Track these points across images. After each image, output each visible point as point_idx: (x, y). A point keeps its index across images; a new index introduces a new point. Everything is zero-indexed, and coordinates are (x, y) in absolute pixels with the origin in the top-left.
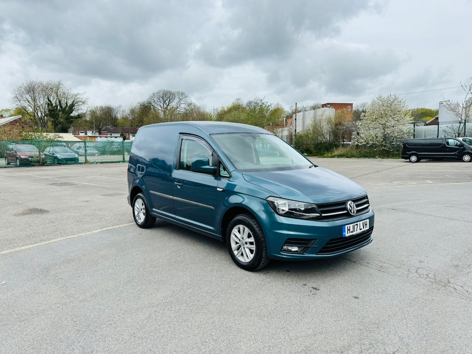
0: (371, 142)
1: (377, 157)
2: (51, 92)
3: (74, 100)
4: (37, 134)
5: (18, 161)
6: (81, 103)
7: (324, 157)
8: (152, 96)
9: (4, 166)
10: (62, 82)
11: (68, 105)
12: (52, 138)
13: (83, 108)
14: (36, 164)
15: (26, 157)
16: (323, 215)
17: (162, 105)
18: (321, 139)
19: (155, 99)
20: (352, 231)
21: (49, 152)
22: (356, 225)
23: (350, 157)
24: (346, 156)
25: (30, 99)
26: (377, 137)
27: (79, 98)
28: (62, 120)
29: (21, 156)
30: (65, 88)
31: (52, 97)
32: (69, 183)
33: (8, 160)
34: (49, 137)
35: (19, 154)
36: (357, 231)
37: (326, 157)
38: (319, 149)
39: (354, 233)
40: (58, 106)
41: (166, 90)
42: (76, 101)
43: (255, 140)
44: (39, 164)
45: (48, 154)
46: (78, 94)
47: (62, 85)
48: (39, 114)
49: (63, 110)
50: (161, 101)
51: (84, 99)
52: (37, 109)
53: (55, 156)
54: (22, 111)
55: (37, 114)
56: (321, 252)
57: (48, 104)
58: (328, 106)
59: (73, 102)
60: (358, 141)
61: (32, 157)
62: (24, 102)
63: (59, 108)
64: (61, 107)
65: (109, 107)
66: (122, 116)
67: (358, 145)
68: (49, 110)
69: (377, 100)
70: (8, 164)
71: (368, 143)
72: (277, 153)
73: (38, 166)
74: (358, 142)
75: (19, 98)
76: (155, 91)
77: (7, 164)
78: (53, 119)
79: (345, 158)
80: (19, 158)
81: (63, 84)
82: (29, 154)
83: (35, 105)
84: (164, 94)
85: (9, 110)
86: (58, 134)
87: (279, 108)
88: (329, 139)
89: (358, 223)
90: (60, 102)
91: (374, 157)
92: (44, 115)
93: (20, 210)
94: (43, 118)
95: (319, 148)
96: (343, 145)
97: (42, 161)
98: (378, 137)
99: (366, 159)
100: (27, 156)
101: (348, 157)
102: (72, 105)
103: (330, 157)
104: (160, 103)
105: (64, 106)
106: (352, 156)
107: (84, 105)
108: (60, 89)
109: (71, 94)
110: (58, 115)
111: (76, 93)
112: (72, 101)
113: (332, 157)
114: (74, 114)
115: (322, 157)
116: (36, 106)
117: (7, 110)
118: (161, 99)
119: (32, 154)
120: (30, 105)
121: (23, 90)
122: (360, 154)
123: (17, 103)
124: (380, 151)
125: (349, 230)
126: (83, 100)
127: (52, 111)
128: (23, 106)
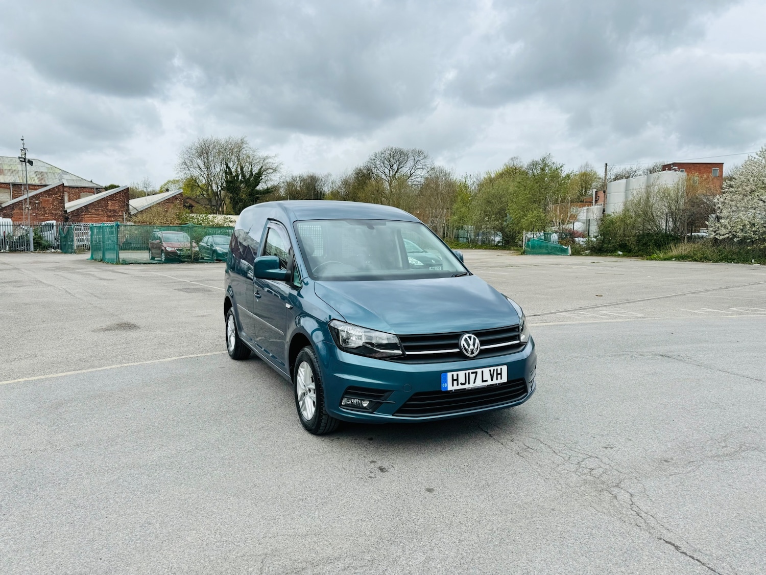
0: (740, 234)
1: (753, 261)
2: (230, 154)
3: (262, 167)
4: (201, 216)
5: (163, 254)
6: (271, 171)
7: (651, 259)
8: (374, 158)
9: (146, 262)
10: (246, 139)
11: (254, 173)
12: (220, 223)
13: (273, 178)
14: (186, 260)
15: (173, 249)
16: (407, 353)
17: (387, 171)
18: (650, 227)
19: (378, 162)
20: (464, 382)
21: (207, 243)
22: (472, 373)
23: (699, 260)
24: (692, 257)
25: (202, 166)
26: (754, 225)
27: (268, 163)
28: (244, 196)
29: (167, 248)
30: (250, 148)
31: (232, 163)
32: (207, 289)
33: (152, 253)
34: (216, 221)
35: (164, 244)
36: (474, 383)
37: (655, 259)
38: (646, 244)
39: (467, 386)
40: (239, 176)
41: (394, 147)
42: (264, 167)
43: (371, 230)
44: (189, 260)
45: (205, 245)
46: (267, 157)
47: (246, 144)
48: (214, 188)
49: (246, 181)
50: (386, 166)
51: (276, 165)
52: (211, 180)
53: (214, 248)
54: (192, 183)
55: (212, 187)
56: (400, 411)
57: (226, 173)
58: (674, 168)
59: (260, 169)
60: (717, 232)
61: (181, 250)
62: (194, 170)
63: (240, 177)
64: (244, 176)
65: (312, 177)
66: (330, 190)
67: (716, 239)
68: (227, 182)
69: (757, 157)
70: (153, 258)
71: (735, 236)
72: (567, 249)
73: (189, 262)
74: (717, 234)
75: (188, 164)
76: (379, 150)
77: (151, 260)
78: (231, 195)
79: (690, 261)
80: (165, 251)
81: (247, 142)
82: (177, 245)
83: (208, 175)
84: (392, 154)
85: (178, 181)
86: (229, 216)
87: (588, 171)
88: (664, 227)
89: (479, 371)
90: (242, 169)
91: (746, 261)
92: (220, 189)
93: (109, 322)
94: (219, 193)
95: (644, 242)
96: (690, 238)
97: (194, 256)
98: (756, 224)
99: (730, 264)
100: (174, 247)
101: (696, 260)
102: (260, 174)
103: (662, 260)
104: (384, 168)
105: (248, 175)
106: (704, 259)
107: (275, 173)
108: (243, 150)
109: (258, 157)
110: (239, 188)
111: (265, 156)
112: (259, 167)
113: (665, 259)
114: (261, 187)
115: (647, 260)
116: (210, 176)
117: (174, 181)
118: (386, 162)
119: (181, 245)
120: (202, 174)
121: (194, 153)
122: (719, 255)
123: (184, 171)
124: (761, 250)
125: (457, 380)
126: (274, 166)
127: (231, 182)
128: (193, 175)
